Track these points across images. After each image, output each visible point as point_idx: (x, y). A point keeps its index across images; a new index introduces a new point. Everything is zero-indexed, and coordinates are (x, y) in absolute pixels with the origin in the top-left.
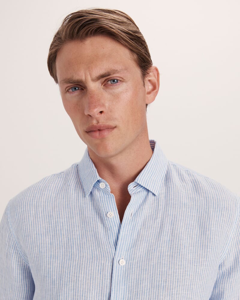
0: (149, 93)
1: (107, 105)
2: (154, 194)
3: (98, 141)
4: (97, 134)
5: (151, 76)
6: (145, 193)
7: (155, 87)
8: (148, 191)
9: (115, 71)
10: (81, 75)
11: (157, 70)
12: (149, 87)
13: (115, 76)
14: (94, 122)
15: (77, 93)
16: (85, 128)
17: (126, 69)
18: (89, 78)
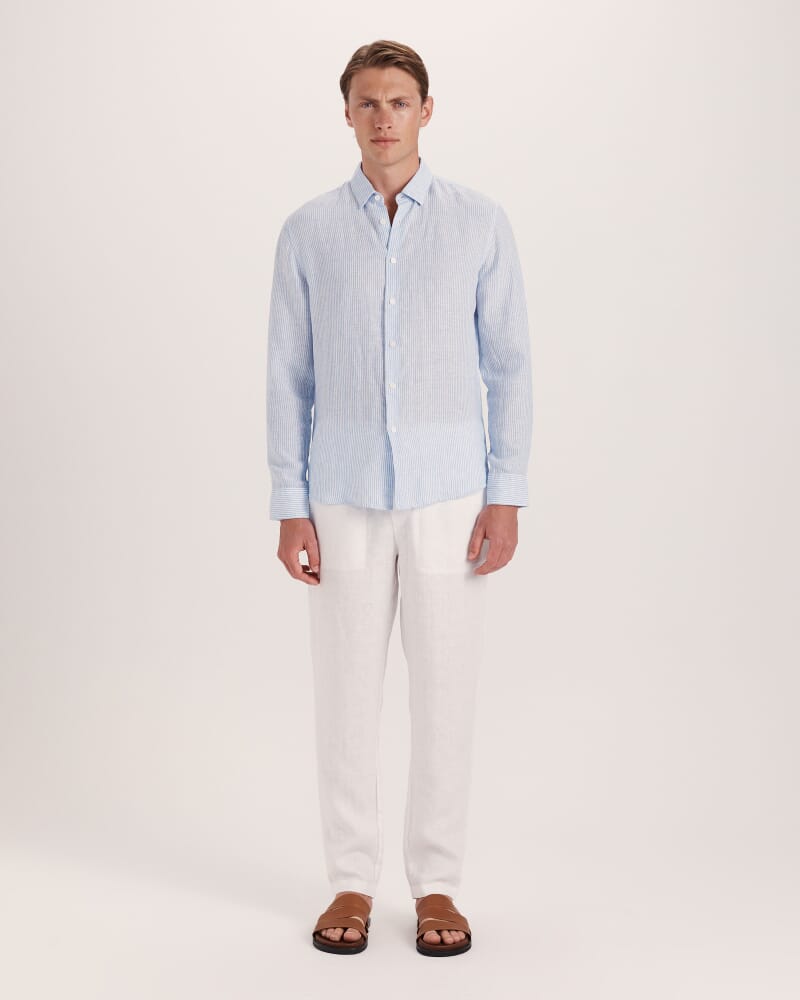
0: (424, 118)
1: (395, 122)
2: (419, 204)
3: (380, 150)
4: (383, 144)
5: (427, 105)
6: (411, 203)
7: (429, 114)
8: (414, 201)
9: (405, 98)
10: (379, 96)
11: (432, 100)
12: (424, 113)
13: (403, 101)
14: (382, 134)
15: (370, 108)
16: (373, 138)
17: (412, 98)
18: (384, 100)
